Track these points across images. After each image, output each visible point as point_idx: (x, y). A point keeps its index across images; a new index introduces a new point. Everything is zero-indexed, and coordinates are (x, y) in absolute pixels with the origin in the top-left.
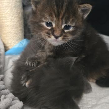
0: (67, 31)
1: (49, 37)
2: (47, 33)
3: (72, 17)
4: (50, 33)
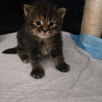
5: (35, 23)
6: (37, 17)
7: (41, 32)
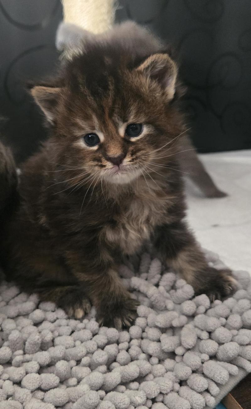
0: (138, 138)
1: (102, 166)
2: (95, 159)
3: (135, 101)
4: (100, 158)
5: (82, 144)
6: (80, 122)
7: (105, 166)
